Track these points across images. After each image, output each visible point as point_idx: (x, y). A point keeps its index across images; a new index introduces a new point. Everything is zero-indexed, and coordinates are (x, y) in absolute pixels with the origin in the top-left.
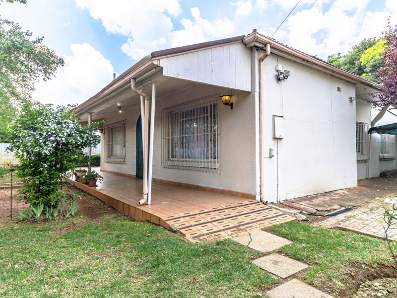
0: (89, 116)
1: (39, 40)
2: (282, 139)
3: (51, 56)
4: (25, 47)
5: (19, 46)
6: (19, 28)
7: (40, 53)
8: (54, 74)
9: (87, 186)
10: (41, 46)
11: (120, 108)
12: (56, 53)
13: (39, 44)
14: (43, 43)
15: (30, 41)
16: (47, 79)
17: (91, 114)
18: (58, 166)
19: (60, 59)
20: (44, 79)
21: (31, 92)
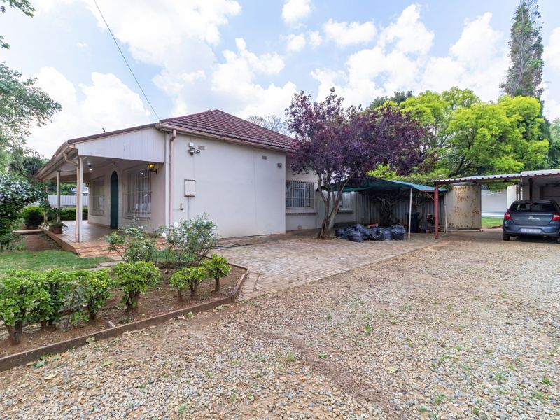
0: (58, 173)
1: (31, 82)
2: (194, 196)
3: (46, 100)
4: (12, 89)
5: (5, 88)
6: (6, 68)
7: (31, 95)
8: (51, 119)
9: (52, 234)
10: (34, 89)
11: (90, 166)
12: (51, 97)
13: (31, 86)
14: (36, 85)
15: (19, 82)
16: (41, 124)
17: (60, 172)
18: (9, 215)
19: (56, 104)
20: (38, 125)
21: (25, 137)
